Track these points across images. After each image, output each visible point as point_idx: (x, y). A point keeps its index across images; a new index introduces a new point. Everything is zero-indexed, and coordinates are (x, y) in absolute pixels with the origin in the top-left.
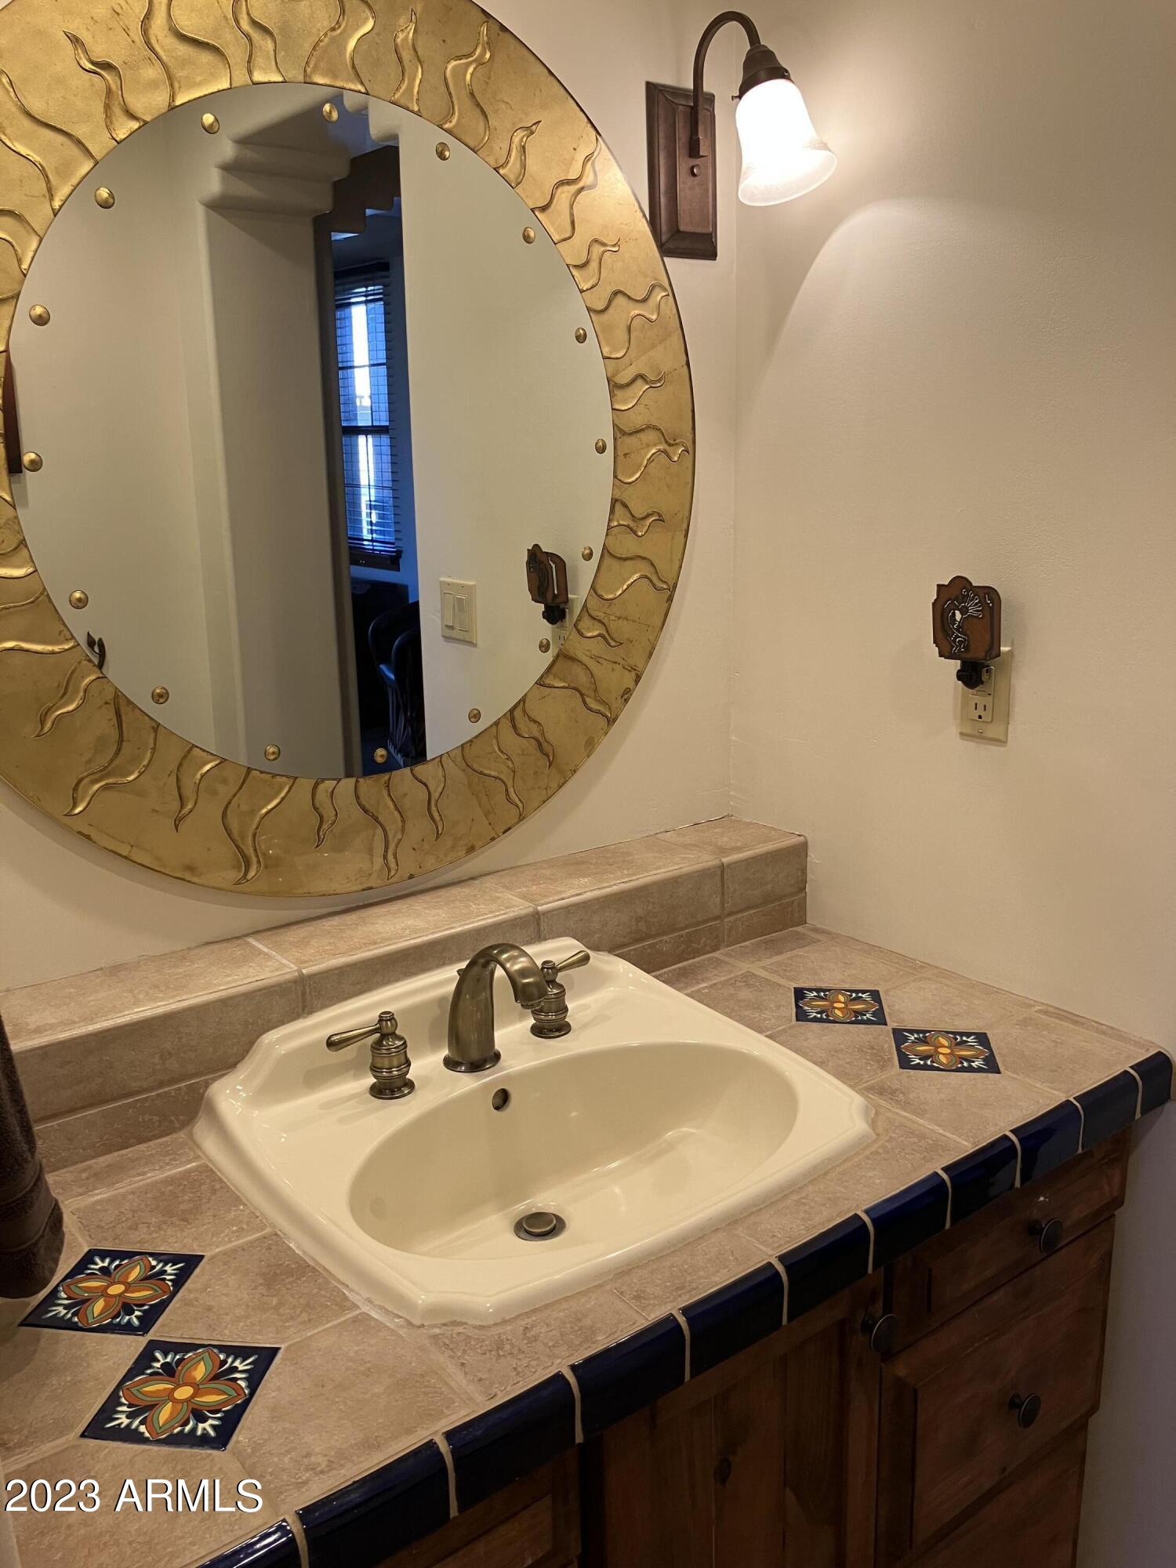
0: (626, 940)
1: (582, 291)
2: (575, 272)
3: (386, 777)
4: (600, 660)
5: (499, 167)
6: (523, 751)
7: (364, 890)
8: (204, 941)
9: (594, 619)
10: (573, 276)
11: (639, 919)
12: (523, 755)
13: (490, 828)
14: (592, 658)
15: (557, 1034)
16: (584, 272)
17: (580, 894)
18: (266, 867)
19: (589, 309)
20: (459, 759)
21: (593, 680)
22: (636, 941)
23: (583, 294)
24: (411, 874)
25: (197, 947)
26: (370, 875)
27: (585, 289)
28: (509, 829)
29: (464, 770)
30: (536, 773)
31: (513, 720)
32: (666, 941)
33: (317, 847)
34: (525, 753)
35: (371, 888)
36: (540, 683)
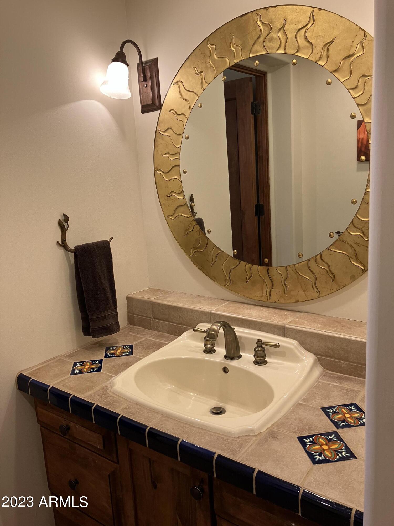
0: (322, 354)
1: (354, 98)
2: (351, 91)
3: (268, 267)
4: (359, 245)
5: (316, 61)
6: (320, 272)
7: (260, 301)
8: (222, 298)
9: (357, 228)
10: (350, 93)
11: (329, 348)
12: (320, 274)
13: (305, 296)
14: (355, 243)
15: (257, 364)
16: (356, 90)
17: (305, 328)
18: (232, 283)
19: (358, 105)
20: (294, 269)
21: (355, 252)
22: (327, 356)
23: (355, 99)
24: (275, 302)
25: (219, 299)
26: (262, 297)
27: (356, 97)
28: (314, 299)
29: (295, 273)
30: (326, 282)
31: (316, 260)
32: (343, 363)
33: (246, 283)
34: (321, 273)
35: (262, 301)
36: (328, 249)
